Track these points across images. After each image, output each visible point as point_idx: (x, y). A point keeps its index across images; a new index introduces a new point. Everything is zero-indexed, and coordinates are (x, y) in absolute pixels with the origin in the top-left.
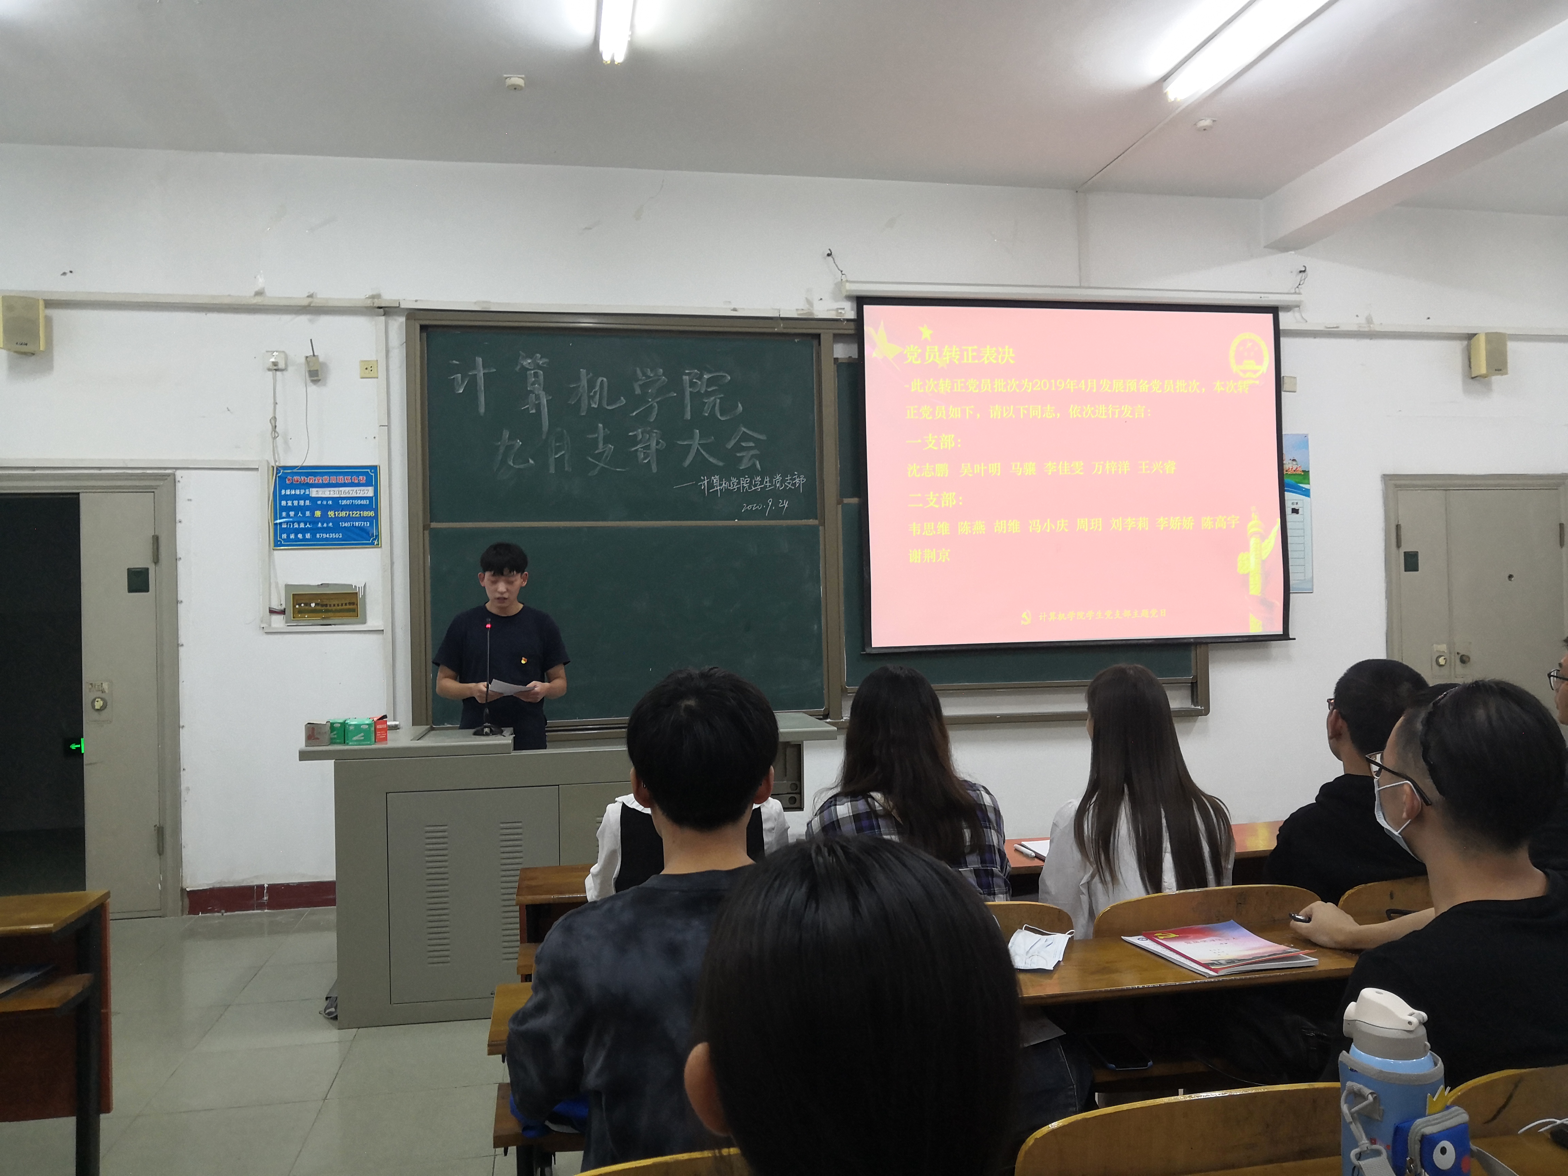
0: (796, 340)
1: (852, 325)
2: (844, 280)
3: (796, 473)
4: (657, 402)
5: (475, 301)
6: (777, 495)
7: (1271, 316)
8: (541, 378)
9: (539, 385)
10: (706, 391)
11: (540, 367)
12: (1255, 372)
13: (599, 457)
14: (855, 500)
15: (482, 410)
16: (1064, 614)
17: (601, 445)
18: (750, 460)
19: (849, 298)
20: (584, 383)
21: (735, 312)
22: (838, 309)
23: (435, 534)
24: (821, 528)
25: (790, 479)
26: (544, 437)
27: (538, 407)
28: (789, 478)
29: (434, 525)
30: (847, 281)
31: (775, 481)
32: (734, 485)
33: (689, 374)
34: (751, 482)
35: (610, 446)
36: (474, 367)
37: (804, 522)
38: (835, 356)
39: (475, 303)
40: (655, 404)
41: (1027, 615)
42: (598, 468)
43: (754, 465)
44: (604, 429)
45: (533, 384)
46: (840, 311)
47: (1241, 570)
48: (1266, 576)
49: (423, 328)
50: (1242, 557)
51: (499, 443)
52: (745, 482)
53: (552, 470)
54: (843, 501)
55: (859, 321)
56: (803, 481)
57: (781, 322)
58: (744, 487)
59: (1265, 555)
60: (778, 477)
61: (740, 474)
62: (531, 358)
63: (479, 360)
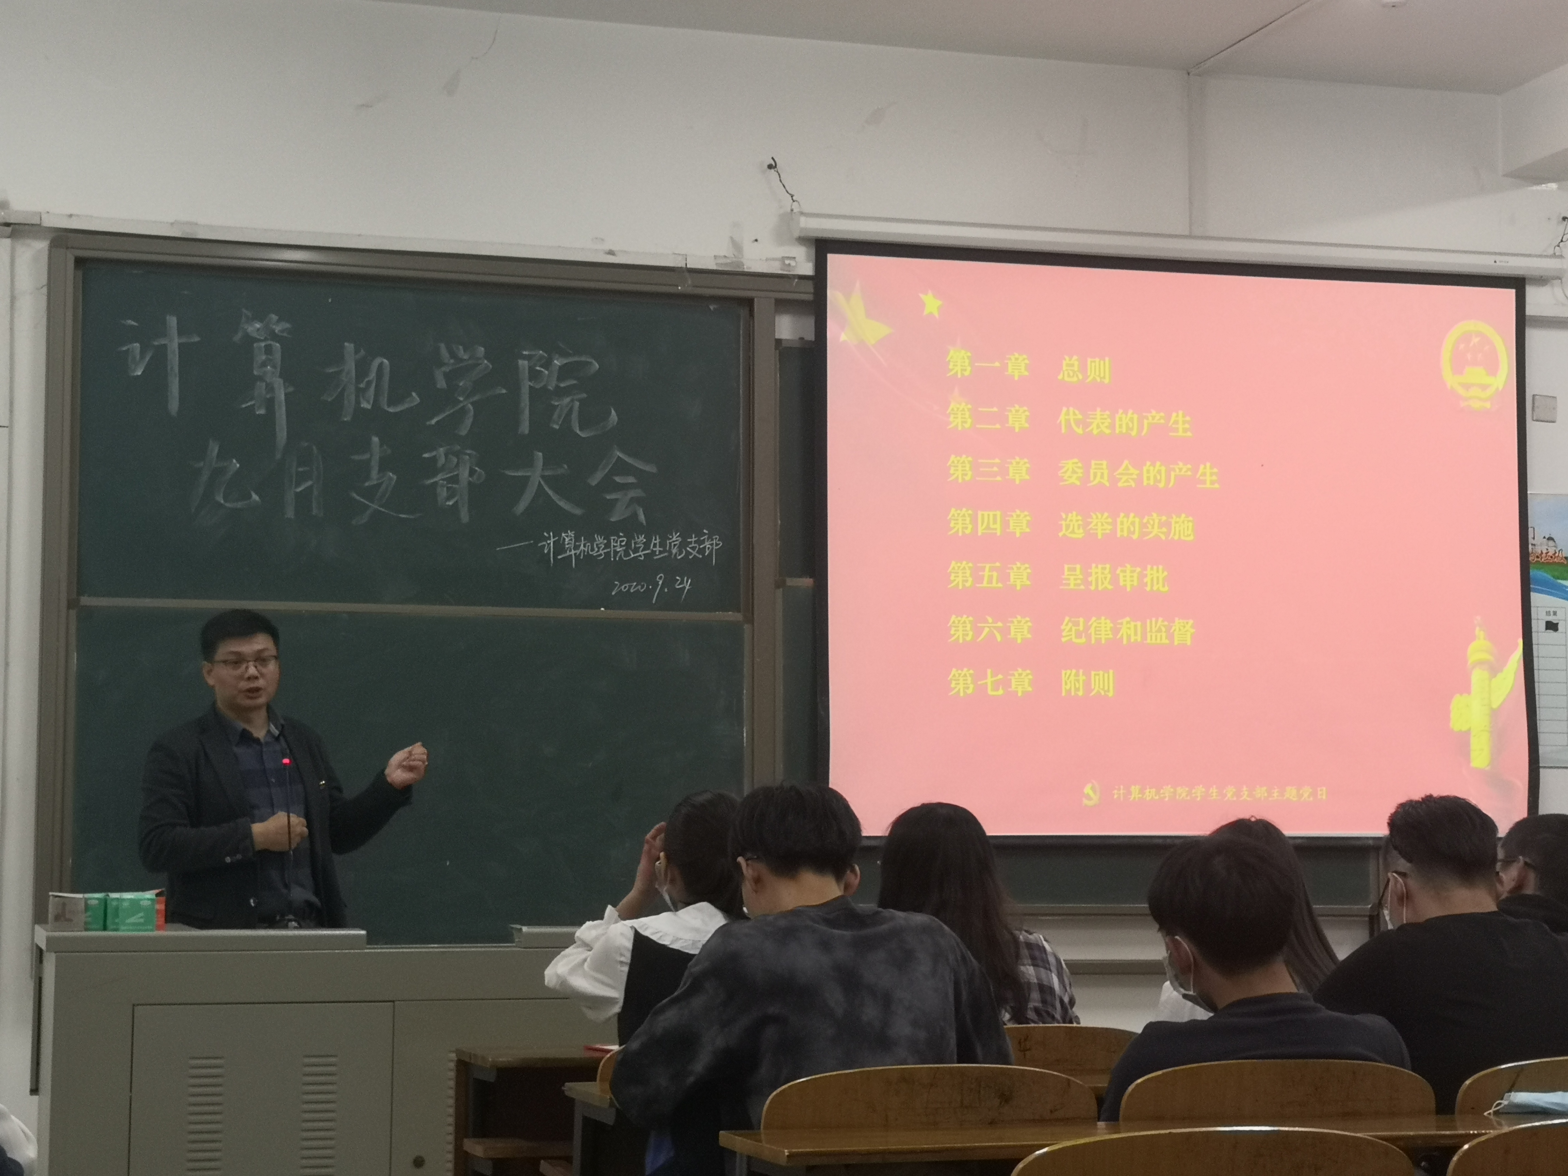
0: (712, 307)
1: (809, 287)
2: (795, 211)
3: (705, 531)
4: (472, 404)
5: (172, 221)
6: (672, 568)
7: (1512, 293)
8: (278, 356)
9: (274, 367)
10: (557, 387)
11: (274, 336)
12: (1484, 387)
13: (370, 492)
14: (807, 582)
15: (174, 406)
16: (1154, 790)
17: (374, 473)
18: (628, 505)
19: (803, 240)
20: (350, 365)
21: (611, 257)
22: (784, 258)
23: (86, 616)
24: (746, 627)
25: (695, 542)
26: (278, 456)
27: (270, 404)
28: (693, 540)
29: (86, 601)
30: (802, 213)
31: (670, 543)
32: (599, 548)
33: (529, 358)
34: (628, 545)
35: (391, 474)
36: (164, 334)
37: (719, 615)
38: (777, 336)
40: (470, 406)
41: (1093, 789)
42: (368, 512)
43: (635, 515)
44: (381, 446)
45: (264, 364)
46: (787, 262)
47: (1457, 723)
48: (1499, 736)
49: (79, 262)
50: (1458, 703)
51: (202, 464)
52: (618, 545)
53: (290, 513)
54: (784, 582)
55: (819, 279)
56: (717, 545)
57: (687, 274)
58: (616, 553)
59: (1497, 701)
60: (676, 538)
61: (609, 530)
62: (261, 321)
63: (172, 321)
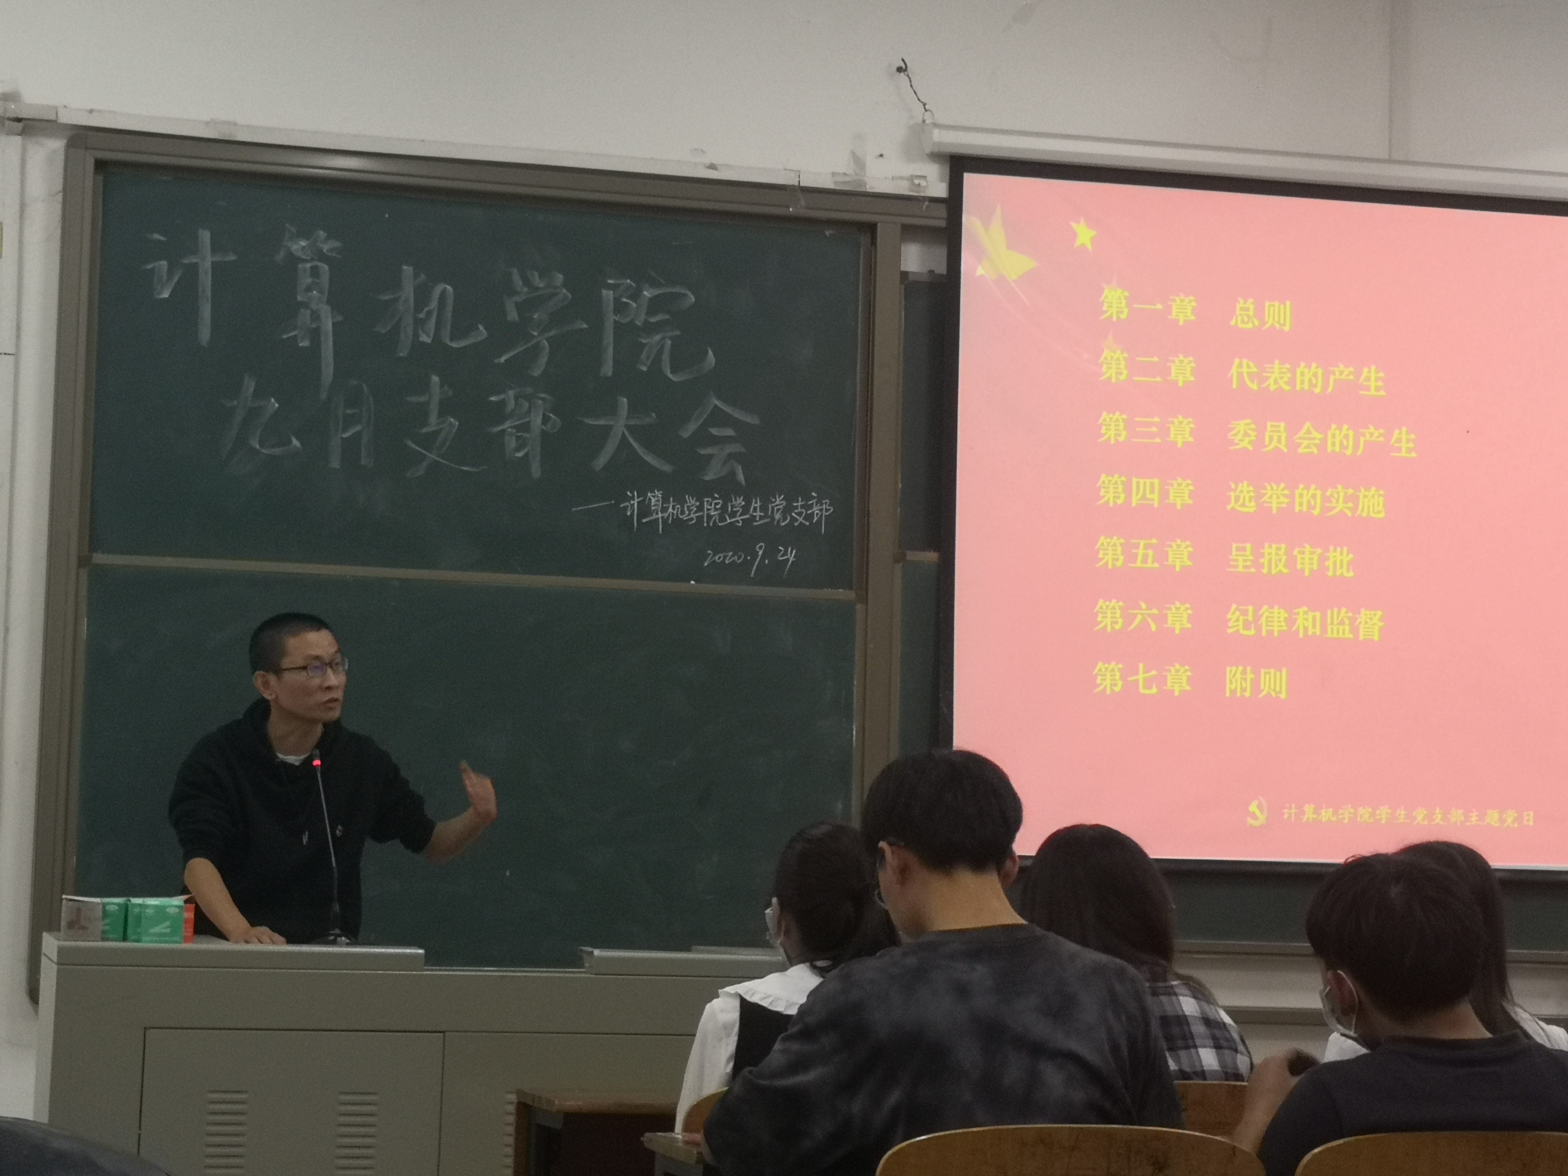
0: (828, 233)
1: (942, 211)
2: (928, 122)
3: (813, 494)
4: (547, 340)
5: (207, 119)
6: (774, 536)
8: (325, 279)
9: (321, 291)
10: (646, 322)
11: (322, 257)
13: (428, 441)
14: (931, 557)
15: (205, 334)
16: (1331, 810)
17: (433, 418)
18: (725, 462)
19: (936, 156)
20: (408, 292)
21: (714, 171)
22: (912, 178)
23: (99, 577)
24: (859, 607)
25: (802, 507)
26: (324, 396)
27: (315, 334)
28: (800, 504)
29: (99, 558)
30: (935, 125)
31: (773, 508)
32: (690, 511)
33: (614, 287)
34: (724, 509)
35: (452, 420)
36: (195, 251)
37: (826, 593)
38: (903, 269)
39: (207, 123)
40: (545, 341)
41: (1260, 807)
42: (425, 464)
43: (733, 473)
44: (442, 386)
45: (309, 289)
46: (916, 181)
49: (101, 165)
51: (235, 403)
52: (712, 507)
53: (335, 463)
54: (906, 556)
55: (954, 204)
56: (827, 510)
57: (800, 194)
58: (709, 517)
60: (779, 501)
61: (703, 491)
62: (308, 239)
63: (205, 236)
